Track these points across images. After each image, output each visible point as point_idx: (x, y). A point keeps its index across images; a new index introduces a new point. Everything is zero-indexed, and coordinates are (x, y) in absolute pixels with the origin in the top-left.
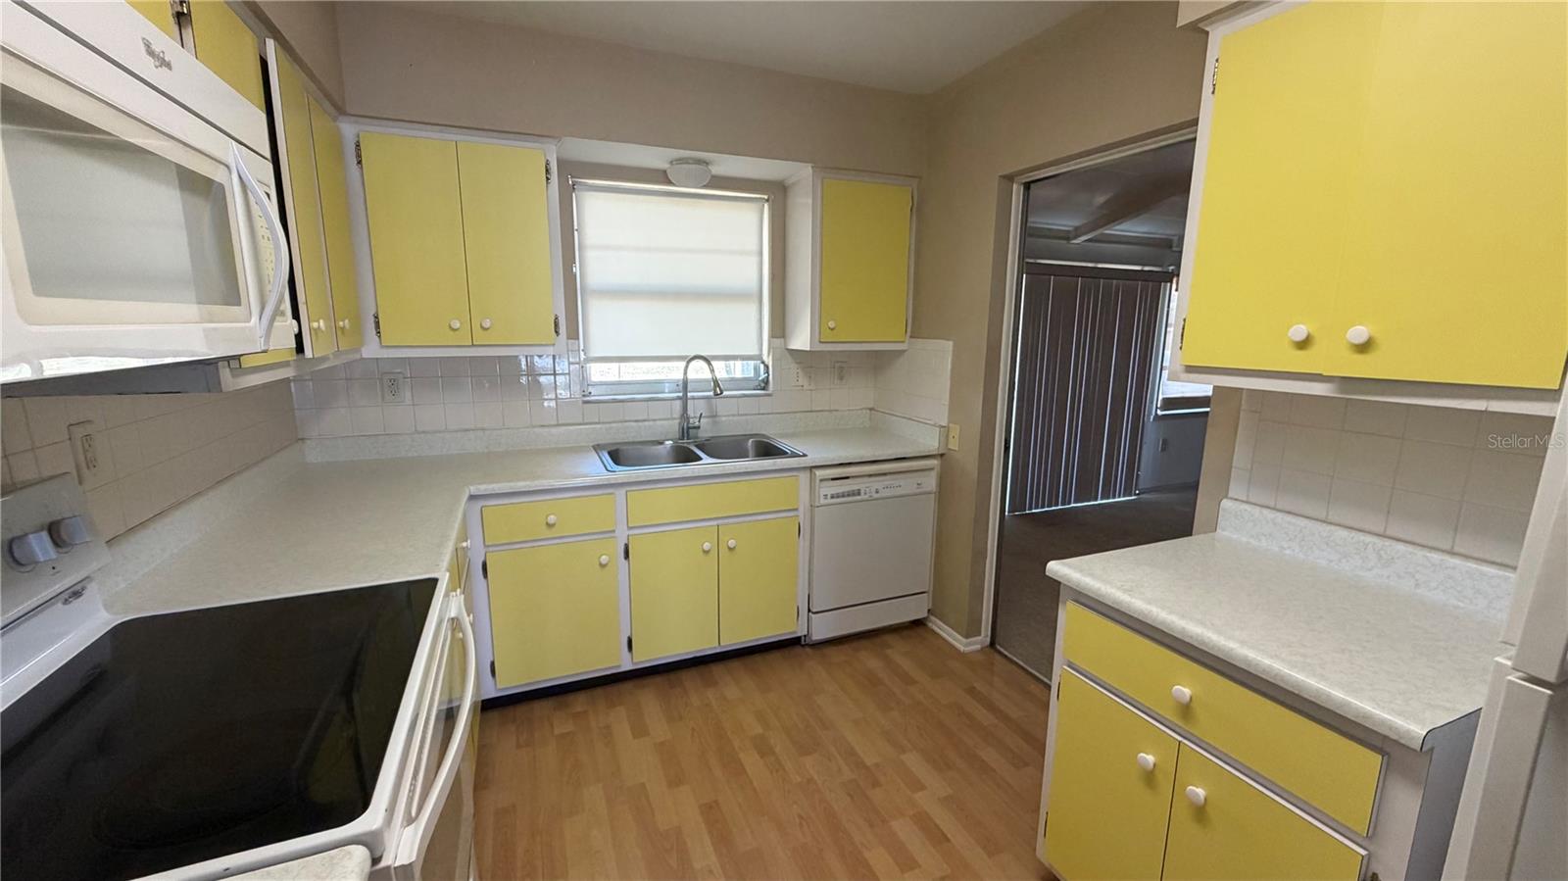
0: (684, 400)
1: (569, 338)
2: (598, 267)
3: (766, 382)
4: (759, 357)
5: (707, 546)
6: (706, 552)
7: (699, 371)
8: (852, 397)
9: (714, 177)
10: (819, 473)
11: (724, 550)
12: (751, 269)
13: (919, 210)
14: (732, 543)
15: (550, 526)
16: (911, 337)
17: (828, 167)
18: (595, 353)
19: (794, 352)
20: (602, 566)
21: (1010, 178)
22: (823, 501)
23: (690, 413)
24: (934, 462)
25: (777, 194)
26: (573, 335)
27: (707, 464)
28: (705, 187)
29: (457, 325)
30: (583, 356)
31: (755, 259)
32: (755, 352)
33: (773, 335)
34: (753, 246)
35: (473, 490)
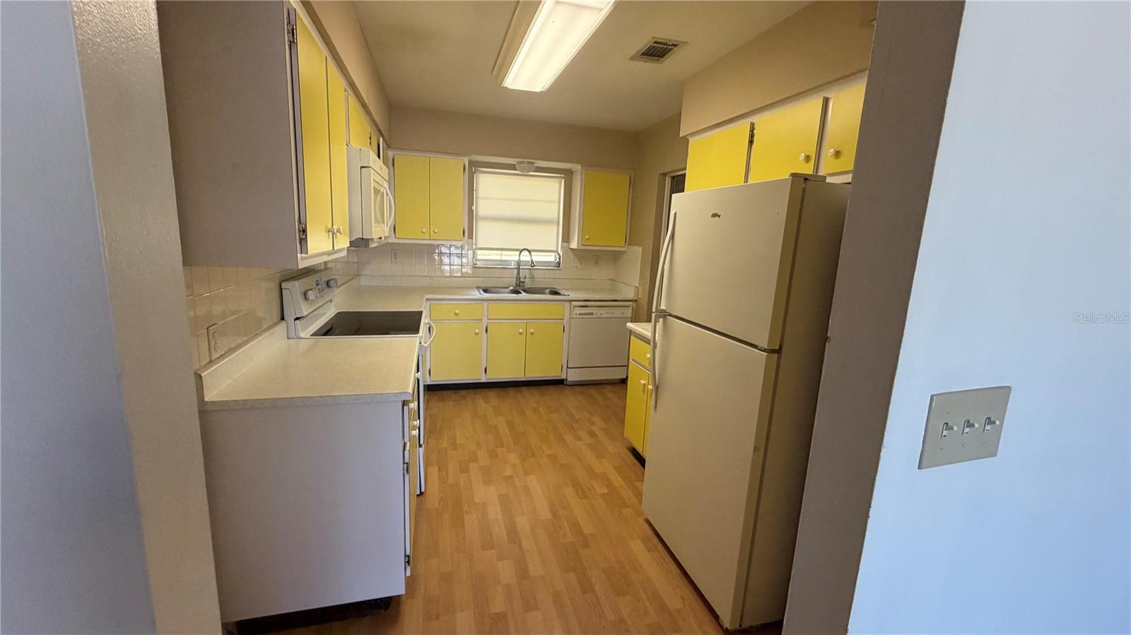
0: (518, 269)
1: (469, 238)
2: (484, 207)
3: (559, 264)
4: (557, 251)
5: (521, 331)
6: (521, 333)
7: (525, 257)
8: (601, 274)
9: (537, 167)
10: (573, 303)
11: (529, 334)
12: (554, 209)
13: (632, 184)
14: (532, 331)
15: (456, 314)
16: (628, 245)
17: (588, 164)
18: (479, 246)
19: (572, 249)
20: (476, 334)
21: (665, 175)
22: (574, 316)
23: (521, 276)
24: (631, 303)
25: (568, 175)
26: (471, 237)
27: (524, 295)
28: (535, 171)
29: (424, 230)
30: (474, 247)
31: (557, 205)
32: (555, 249)
33: (563, 241)
34: (557, 199)
35: (428, 296)
